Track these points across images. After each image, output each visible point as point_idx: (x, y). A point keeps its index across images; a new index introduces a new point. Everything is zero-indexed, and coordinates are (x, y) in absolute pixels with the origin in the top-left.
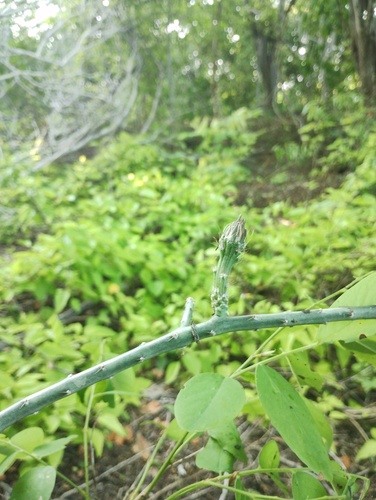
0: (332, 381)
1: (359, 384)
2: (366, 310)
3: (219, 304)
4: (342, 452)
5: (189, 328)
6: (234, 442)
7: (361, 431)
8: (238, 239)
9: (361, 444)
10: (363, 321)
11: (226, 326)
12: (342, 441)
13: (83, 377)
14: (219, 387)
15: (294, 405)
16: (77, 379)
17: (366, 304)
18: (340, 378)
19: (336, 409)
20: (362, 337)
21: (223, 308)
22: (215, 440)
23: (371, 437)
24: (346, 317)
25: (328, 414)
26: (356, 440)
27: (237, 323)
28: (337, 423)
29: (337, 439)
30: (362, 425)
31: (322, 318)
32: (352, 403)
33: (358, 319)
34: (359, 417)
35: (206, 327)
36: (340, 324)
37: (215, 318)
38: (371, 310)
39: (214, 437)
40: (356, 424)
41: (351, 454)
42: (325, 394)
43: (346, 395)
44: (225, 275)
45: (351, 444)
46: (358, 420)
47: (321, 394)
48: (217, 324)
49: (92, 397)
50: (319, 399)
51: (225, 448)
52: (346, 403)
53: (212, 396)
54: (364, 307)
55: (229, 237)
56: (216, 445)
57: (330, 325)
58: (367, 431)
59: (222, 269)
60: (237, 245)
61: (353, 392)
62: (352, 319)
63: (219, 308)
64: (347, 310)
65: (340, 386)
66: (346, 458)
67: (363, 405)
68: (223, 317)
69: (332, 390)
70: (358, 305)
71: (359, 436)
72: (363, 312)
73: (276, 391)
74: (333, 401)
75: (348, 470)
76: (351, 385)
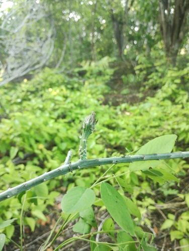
0: (149, 191)
1: (163, 192)
2: (151, 156)
3: (82, 154)
4: (154, 226)
5: (68, 165)
6: (92, 219)
7: (163, 215)
8: (91, 123)
9: (163, 222)
10: (150, 161)
11: (85, 164)
12: (154, 220)
13: (16, 189)
14: (83, 193)
15: (118, 201)
16: (13, 190)
17: (151, 153)
18: (153, 189)
19: (151, 205)
20: (150, 168)
21: (84, 155)
22: (82, 218)
23: (168, 218)
24: (142, 159)
25: (147, 207)
26: (161, 220)
27: (91, 163)
28: (151, 211)
29: (152, 220)
30: (163, 213)
31: (130, 160)
32: (159, 201)
33: (147, 160)
34: (162, 208)
35: (76, 165)
36: (139, 162)
37: (80, 160)
38: (153, 156)
39: (82, 217)
40: (161, 212)
41: (159, 226)
42: (146, 197)
43: (156, 198)
44: (85, 140)
45: (159, 222)
46: (162, 210)
47: (144, 198)
48: (81, 163)
49: (25, 200)
50: (143, 200)
51: (87, 222)
52: (156, 202)
53: (80, 197)
54: (150, 155)
55: (87, 122)
56: (83, 221)
57: (134, 163)
58: (166, 215)
59: (84, 137)
60: (91, 126)
61: (159, 196)
62: (145, 160)
63: (82, 156)
64: (142, 156)
65: (153, 193)
66: (156, 228)
67: (164, 203)
68: (84, 159)
69: (149, 196)
70: (148, 153)
71: (162, 218)
72: (149, 157)
73: (110, 194)
74: (149, 201)
75: (157, 234)
76: (158, 193)
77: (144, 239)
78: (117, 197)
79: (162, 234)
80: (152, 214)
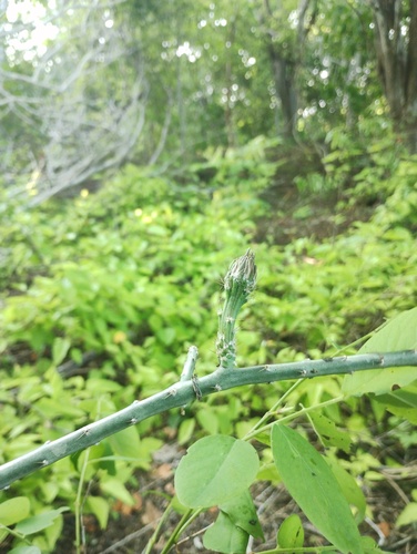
0: (366, 438)
1: (398, 439)
2: (399, 356)
3: (225, 353)
4: (380, 517)
5: (190, 383)
6: (248, 517)
7: (401, 493)
8: (246, 276)
9: (401, 508)
10: (395, 369)
11: (233, 379)
12: (380, 505)
13: (62, 444)
14: (228, 451)
15: (318, 472)
16: (56, 446)
17: (399, 348)
18: (375, 434)
19: (372, 469)
20: (396, 387)
21: (230, 357)
22: (226, 514)
23: (412, 500)
24: (375, 364)
25: (363, 475)
26: (395, 504)
27: (247, 376)
28: (372, 484)
29: (374, 503)
30: (401, 486)
31: (346, 367)
32: (389, 461)
33: (389, 366)
34: (398, 477)
35: (210, 381)
36: (368, 373)
37: (221, 369)
38: (404, 356)
39: (225, 510)
40: (395, 486)
41: (390, 519)
42: (359, 452)
43: (382, 453)
44: (231, 319)
45: (390, 509)
46: (397, 481)
47: (354, 453)
48: (223, 377)
49: (86, 464)
50: (353, 458)
51: (238, 524)
52: (383, 462)
53: (221, 463)
54: (396, 353)
55: (236, 275)
56: (227, 520)
57: (356, 374)
58: (408, 493)
59: (228, 312)
60: (245, 283)
61: (390, 449)
62: (383, 367)
63: (225, 358)
64: (376, 357)
65: (376, 443)
66: (384, 524)
67: (402, 464)
68: (230, 368)
69: (367, 448)
70: (389, 350)
71: (399, 499)
72: (395, 358)
73: (296, 455)
74: (368, 460)
75: (387, 538)
76: (388, 441)
78: (312, 461)
79: (400, 538)
80: (374, 490)
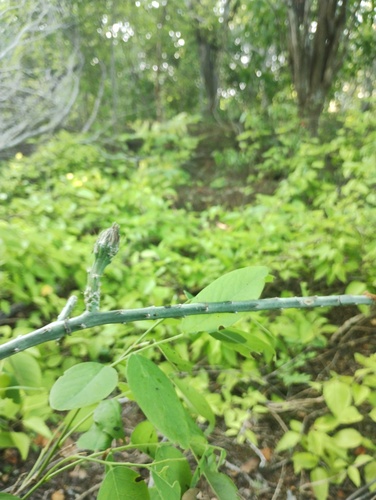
0: (256, 376)
1: (282, 379)
2: (220, 305)
3: (90, 301)
4: (264, 444)
5: (63, 322)
6: (114, 425)
7: (282, 424)
8: (110, 244)
9: (280, 437)
10: (220, 315)
11: (95, 320)
12: (265, 433)
14: (97, 373)
15: (161, 387)
18: (264, 373)
19: (259, 404)
20: (221, 328)
21: (94, 304)
22: (97, 424)
23: (290, 429)
24: (201, 311)
25: (251, 408)
26: (277, 432)
27: (105, 318)
28: (260, 417)
29: (260, 432)
30: (283, 418)
31: (180, 312)
32: (274, 397)
33: (213, 312)
34: (280, 410)
35: (78, 321)
37: (87, 313)
38: (223, 306)
39: (97, 421)
40: (278, 418)
41: (272, 445)
42: (250, 389)
43: (269, 390)
44: (97, 276)
45: (272, 437)
46: (279, 414)
47: (246, 390)
48: (88, 318)
50: (244, 394)
51: (104, 430)
52: (269, 397)
53: (88, 382)
54: (218, 303)
55: (103, 243)
56: (98, 428)
57: (188, 318)
58: (287, 424)
59: (95, 270)
60: (109, 249)
61: (274, 387)
62: (208, 313)
63: (90, 304)
64: (203, 305)
65: (263, 382)
66: (267, 450)
67: (284, 399)
68: (93, 311)
69: (256, 386)
71: (280, 428)
72: (217, 306)
74: (256, 396)
75: (268, 461)
76: (274, 381)
77: (206, 458)
78: (159, 380)
79: (278, 461)
80: (261, 422)
